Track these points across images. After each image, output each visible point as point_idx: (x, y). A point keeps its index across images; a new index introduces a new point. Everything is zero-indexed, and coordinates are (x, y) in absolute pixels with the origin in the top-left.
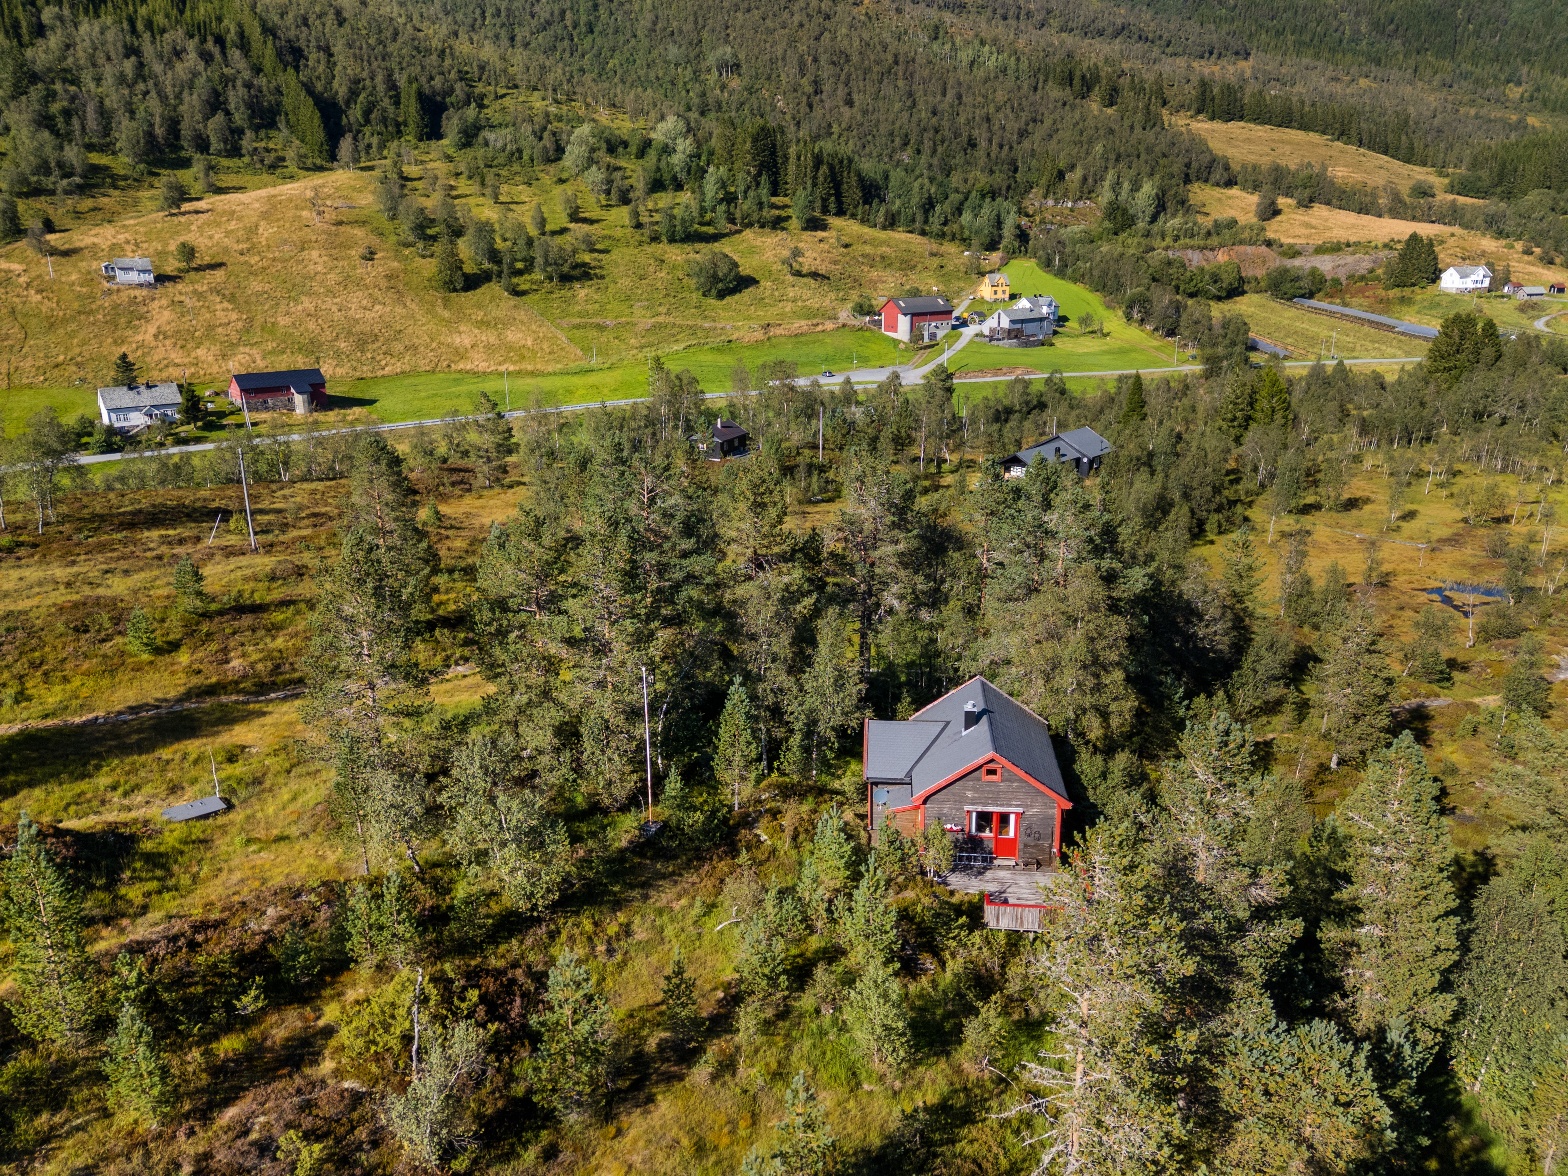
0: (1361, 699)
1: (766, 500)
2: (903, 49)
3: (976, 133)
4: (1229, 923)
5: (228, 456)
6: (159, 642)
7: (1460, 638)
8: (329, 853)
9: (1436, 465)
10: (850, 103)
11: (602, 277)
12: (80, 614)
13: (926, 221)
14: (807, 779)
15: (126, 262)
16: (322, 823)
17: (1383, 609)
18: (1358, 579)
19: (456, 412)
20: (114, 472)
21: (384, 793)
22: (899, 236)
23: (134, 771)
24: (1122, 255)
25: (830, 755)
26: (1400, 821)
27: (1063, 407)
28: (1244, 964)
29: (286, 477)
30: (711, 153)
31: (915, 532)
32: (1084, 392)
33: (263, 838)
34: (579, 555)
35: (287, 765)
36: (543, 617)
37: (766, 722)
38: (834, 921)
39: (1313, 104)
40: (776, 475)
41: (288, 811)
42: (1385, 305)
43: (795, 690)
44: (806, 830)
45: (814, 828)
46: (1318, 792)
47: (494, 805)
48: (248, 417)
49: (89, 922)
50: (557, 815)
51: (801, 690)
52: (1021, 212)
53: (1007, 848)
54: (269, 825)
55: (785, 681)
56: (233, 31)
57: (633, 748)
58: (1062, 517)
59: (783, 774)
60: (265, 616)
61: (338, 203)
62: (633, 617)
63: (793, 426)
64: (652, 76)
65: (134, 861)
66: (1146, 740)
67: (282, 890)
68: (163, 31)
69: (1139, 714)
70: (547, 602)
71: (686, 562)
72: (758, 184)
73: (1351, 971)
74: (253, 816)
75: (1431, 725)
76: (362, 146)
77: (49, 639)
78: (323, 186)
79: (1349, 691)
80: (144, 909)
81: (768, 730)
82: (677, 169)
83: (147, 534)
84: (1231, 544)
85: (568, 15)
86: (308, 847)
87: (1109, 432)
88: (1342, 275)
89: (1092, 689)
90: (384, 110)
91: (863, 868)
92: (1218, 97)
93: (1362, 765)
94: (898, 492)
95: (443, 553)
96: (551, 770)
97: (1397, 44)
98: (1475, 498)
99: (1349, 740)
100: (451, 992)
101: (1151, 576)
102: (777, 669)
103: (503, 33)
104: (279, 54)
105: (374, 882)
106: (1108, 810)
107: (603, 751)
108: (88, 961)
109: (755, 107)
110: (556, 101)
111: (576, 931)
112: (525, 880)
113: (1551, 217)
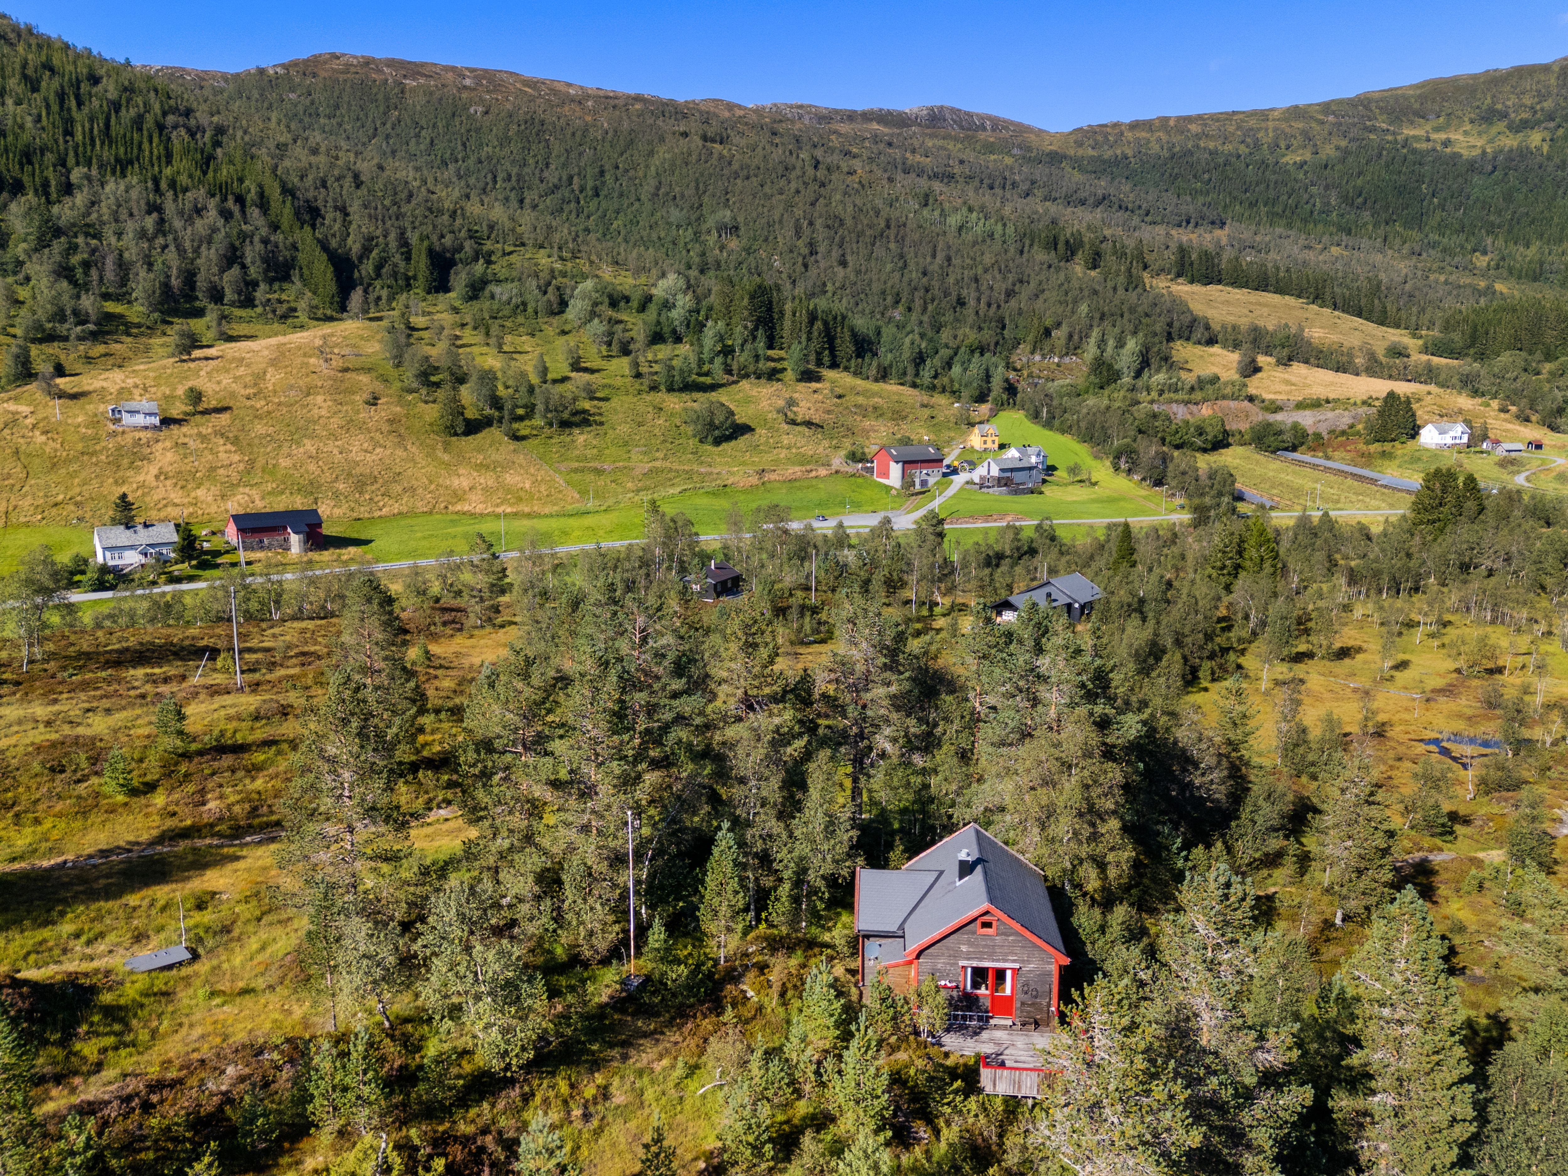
0: (1363, 852)
1: (758, 640)
2: (895, 214)
3: (964, 292)
4: (1236, 1089)
5: (220, 594)
6: (135, 783)
7: (1459, 790)
8: (295, 1007)
9: (1426, 615)
10: (843, 263)
11: (602, 424)
12: (57, 753)
13: (917, 375)
14: (796, 931)
15: (133, 405)
16: (291, 975)
17: (1381, 760)
18: (1354, 729)
19: (451, 553)
20: (105, 610)
21: (357, 942)
22: (891, 388)
23: (99, 918)
24: (1108, 408)
25: (820, 906)
26: (1408, 981)
27: (1054, 553)
28: (1252, 1135)
29: (276, 617)
30: (710, 309)
31: (907, 674)
32: (1073, 539)
33: (228, 991)
34: (568, 696)
35: (258, 913)
36: (529, 759)
37: (755, 869)
38: (823, 1085)
39: (1288, 270)
40: (768, 615)
41: (255, 962)
42: (1367, 459)
43: (784, 836)
44: (795, 986)
45: (803, 984)
46: (1323, 950)
47: (470, 955)
48: (242, 556)
49: (40, 1080)
50: (536, 968)
51: (790, 837)
52: (1009, 366)
53: (1004, 1006)
54: (234, 977)
55: (776, 827)
56: (253, 191)
57: (616, 897)
58: (1054, 662)
59: (771, 926)
60: (246, 756)
61: (346, 351)
62: (620, 759)
63: (786, 568)
64: (654, 236)
65: (92, 1014)
66: (1145, 892)
67: (244, 1046)
68: (185, 190)
69: (1136, 865)
70: (534, 743)
71: (675, 703)
72: (755, 338)
73: (1365, 1144)
74: (219, 967)
75: (1436, 879)
76: (372, 297)
77: (24, 779)
78: (332, 335)
79: (1350, 843)
80: (99, 1067)
81: (757, 879)
82: (677, 323)
83: (132, 672)
84: (1224, 692)
85: (576, 180)
86: (274, 1000)
87: (1100, 578)
88: (1323, 430)
89: (1088, 839)
90: (395, 265)
91: (853, 1028)
92: (1196, 263)
93: (1366, 922)
94: (890, 634)
95: (430, 693)
96: (531, 919)
97: (1366, 215)
98: (1466, 648)
99: (1353, 895)
100: (416, 1162)
101: (1144, 723)
102: (766, 814)
103: (513, 195)
104: (297, 214)
105: (340, 1039)
106: (1108, 966)
107: (585, 899)
108: (33, 1124)
109: (753, 266)
110: (562, 259)
111: (551, 1093)
112: (500, 1037)
113: (1524, 377)
